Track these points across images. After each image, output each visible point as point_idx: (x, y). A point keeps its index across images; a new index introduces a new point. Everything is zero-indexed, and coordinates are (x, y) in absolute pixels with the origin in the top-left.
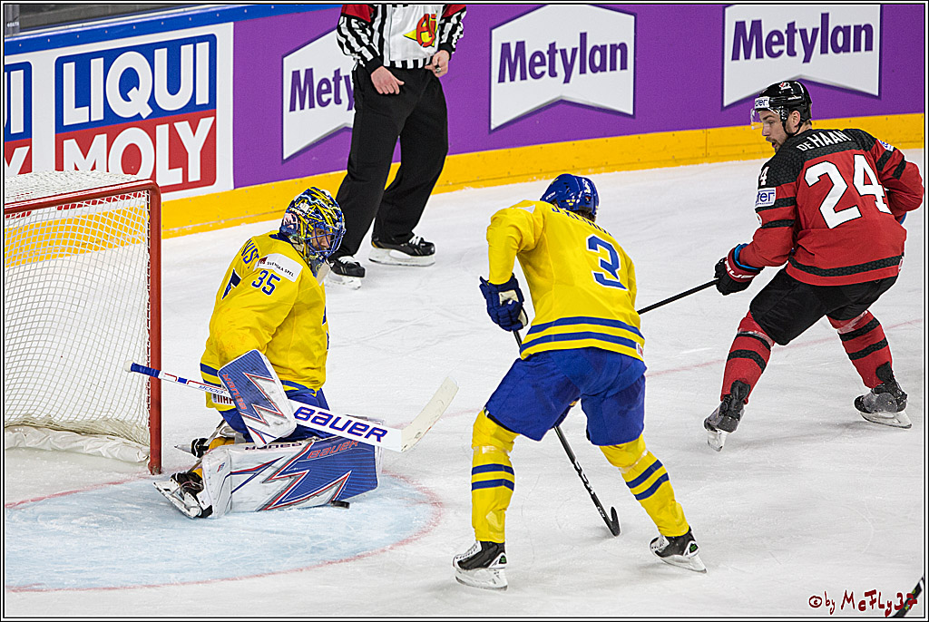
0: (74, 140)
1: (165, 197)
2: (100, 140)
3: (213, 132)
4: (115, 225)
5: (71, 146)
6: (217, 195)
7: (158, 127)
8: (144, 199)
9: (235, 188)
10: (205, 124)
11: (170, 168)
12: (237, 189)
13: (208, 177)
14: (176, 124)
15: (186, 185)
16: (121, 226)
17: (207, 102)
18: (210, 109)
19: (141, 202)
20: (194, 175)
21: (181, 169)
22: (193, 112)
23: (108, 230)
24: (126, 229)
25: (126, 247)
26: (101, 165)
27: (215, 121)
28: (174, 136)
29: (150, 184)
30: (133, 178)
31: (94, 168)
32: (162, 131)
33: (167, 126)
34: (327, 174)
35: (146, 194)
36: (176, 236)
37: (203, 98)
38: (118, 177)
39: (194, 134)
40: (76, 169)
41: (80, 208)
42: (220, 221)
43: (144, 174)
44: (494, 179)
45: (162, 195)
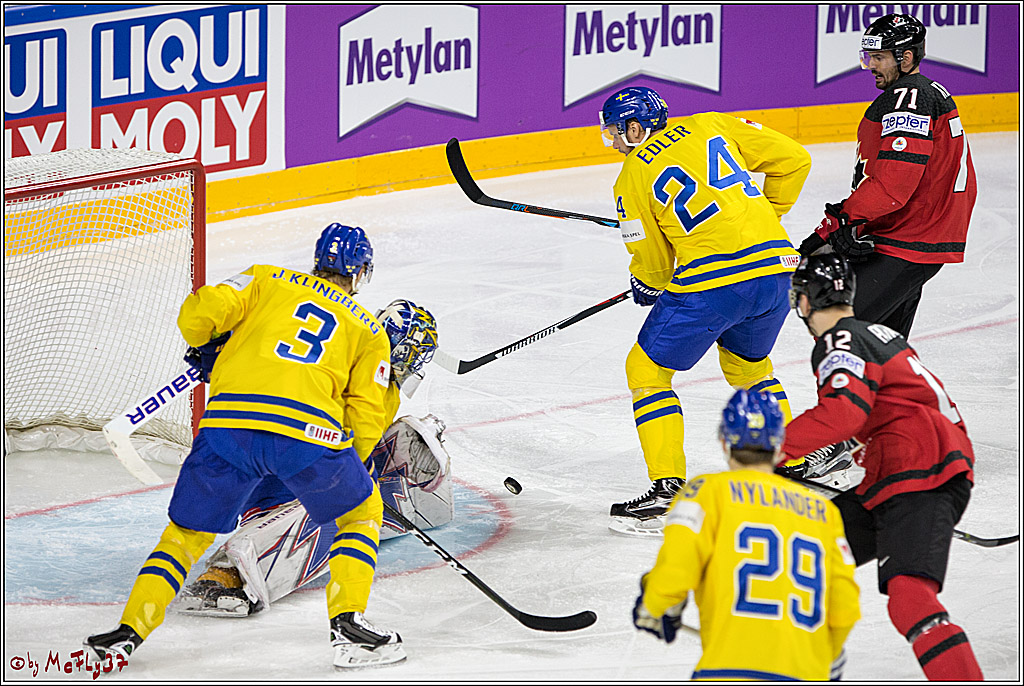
0: (112, 115)
1: (210, 178)
2: (141, 115)
3: (263, 105)
4: (155, 207)
5: (108, 121)
6: (268, 176)
7: (203, 101)
8: (188, 179)
9: (287, 167)
10: (255, 98)
11: (216, 146)
12: (290, 169)
13: (258, 155)
14: (223, 98)
15: (234, 164)
16: (161, 209)
17: (257, 74)
18: (260, 81)
19: (184, 182)
20: (243, 153)
21: (228, 147)
22: (242, 85)
23: (146, 212)
24: (167, 212)
25: (169, 231)
26: (141, 143)
27: (265, 95)
28: (221, 111)
29: (194, 163)
30: (175, 156)
31: (133, 145)
32: (208, 105)
33: (213, 100)
34: (387, 153)
35: (190, 174)
36: (222, 220)
37: (252, 70)
38: (159, 155)
39: (243, 109)
40: (115, 146)
41: (117, 189)
42: (270, 204)
43: (188, 152)
44: (567, 160)
45: (207, 175)
